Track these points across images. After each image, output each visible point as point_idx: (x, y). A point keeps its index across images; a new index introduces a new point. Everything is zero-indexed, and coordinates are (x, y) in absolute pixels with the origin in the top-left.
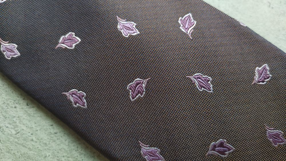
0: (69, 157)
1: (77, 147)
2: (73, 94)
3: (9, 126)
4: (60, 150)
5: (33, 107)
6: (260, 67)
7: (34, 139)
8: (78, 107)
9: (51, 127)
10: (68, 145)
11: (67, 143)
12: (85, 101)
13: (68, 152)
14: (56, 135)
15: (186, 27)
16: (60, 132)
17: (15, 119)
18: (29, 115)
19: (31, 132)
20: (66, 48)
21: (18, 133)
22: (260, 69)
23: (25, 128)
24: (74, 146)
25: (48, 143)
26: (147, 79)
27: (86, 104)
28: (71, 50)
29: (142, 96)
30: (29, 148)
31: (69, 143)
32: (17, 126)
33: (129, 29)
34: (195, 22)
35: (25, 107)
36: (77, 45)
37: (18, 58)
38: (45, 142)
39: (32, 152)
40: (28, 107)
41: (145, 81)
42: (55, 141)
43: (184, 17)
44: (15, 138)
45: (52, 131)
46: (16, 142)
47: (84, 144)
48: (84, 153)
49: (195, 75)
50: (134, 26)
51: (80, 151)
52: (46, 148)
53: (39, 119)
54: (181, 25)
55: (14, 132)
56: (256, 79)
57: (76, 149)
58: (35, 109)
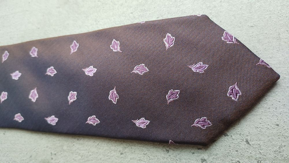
0: (111, 152)
1: (112, 144)
2: (90, 120)
3: (76, 156)
4: (105, 151)
5: (81, 139)
6: (165, 38)
7: (91, 154)
8: (97, 124)
9: (94, 143)
10: (107, 146)
11: (106, 145)
12: (97, 119)
13: (109, 149)
14: (99, 145)
15: (116, 48)
16: (100, 142)
17: (77, 151)
18: (82, 144)
19: (88, 152)
20: (73, 101)
21: (82, 156)
22: (166, 39)
23: (83, 152)
24: (110, 145)
25: (98, 151)
26: (115, 88)
27: (98, 121)
28: (76, 100)
29: (118, 98)
30: (91, 160)
31: (107, 145)
32: (80, 154)
33: (91, 71)
34: (119, 42)
35: (78, 142)
36: (77, 96)
37: (58, 121)
38: (96, 152)
39: (94, 161)
40: (79, 141)
41: (114, 90)
42: (100, 149)
43: (112, 44)
44: (82, 160)
45: (96, 144)
46: (84, 161)
47: (114, 140)
48: (116, 145)
49: (135, 68)
50: (93, 68)
51: (114, 145)
52: (98, 154)
53: (87, 143)
54: (113, 49)
55: (80, 157)
56: (167, 46)
57: (112, 145)
58: (82, 139)
